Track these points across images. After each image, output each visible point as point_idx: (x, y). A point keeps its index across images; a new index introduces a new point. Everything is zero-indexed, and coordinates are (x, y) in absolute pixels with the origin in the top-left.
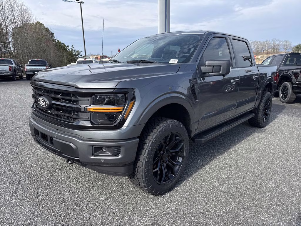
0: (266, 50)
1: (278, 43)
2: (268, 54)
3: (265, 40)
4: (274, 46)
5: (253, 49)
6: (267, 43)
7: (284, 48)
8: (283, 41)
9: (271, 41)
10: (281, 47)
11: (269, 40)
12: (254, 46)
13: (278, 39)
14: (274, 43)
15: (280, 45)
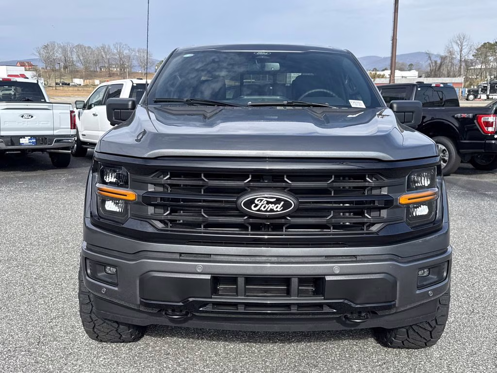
0: (105, 67)
1: (126, 52)
2: (110, 77)
3: (99, 45)
4: (121, 59)
5: (78, 64)
6: (105, 52)
7: (141, 64)
8: (136, 50)
9: (112, 47)
10: (135, 63)
11: (109, 46)
12: (78, 56)
13: (125, 45)
14: (119, 53)
15: (132, 58)
